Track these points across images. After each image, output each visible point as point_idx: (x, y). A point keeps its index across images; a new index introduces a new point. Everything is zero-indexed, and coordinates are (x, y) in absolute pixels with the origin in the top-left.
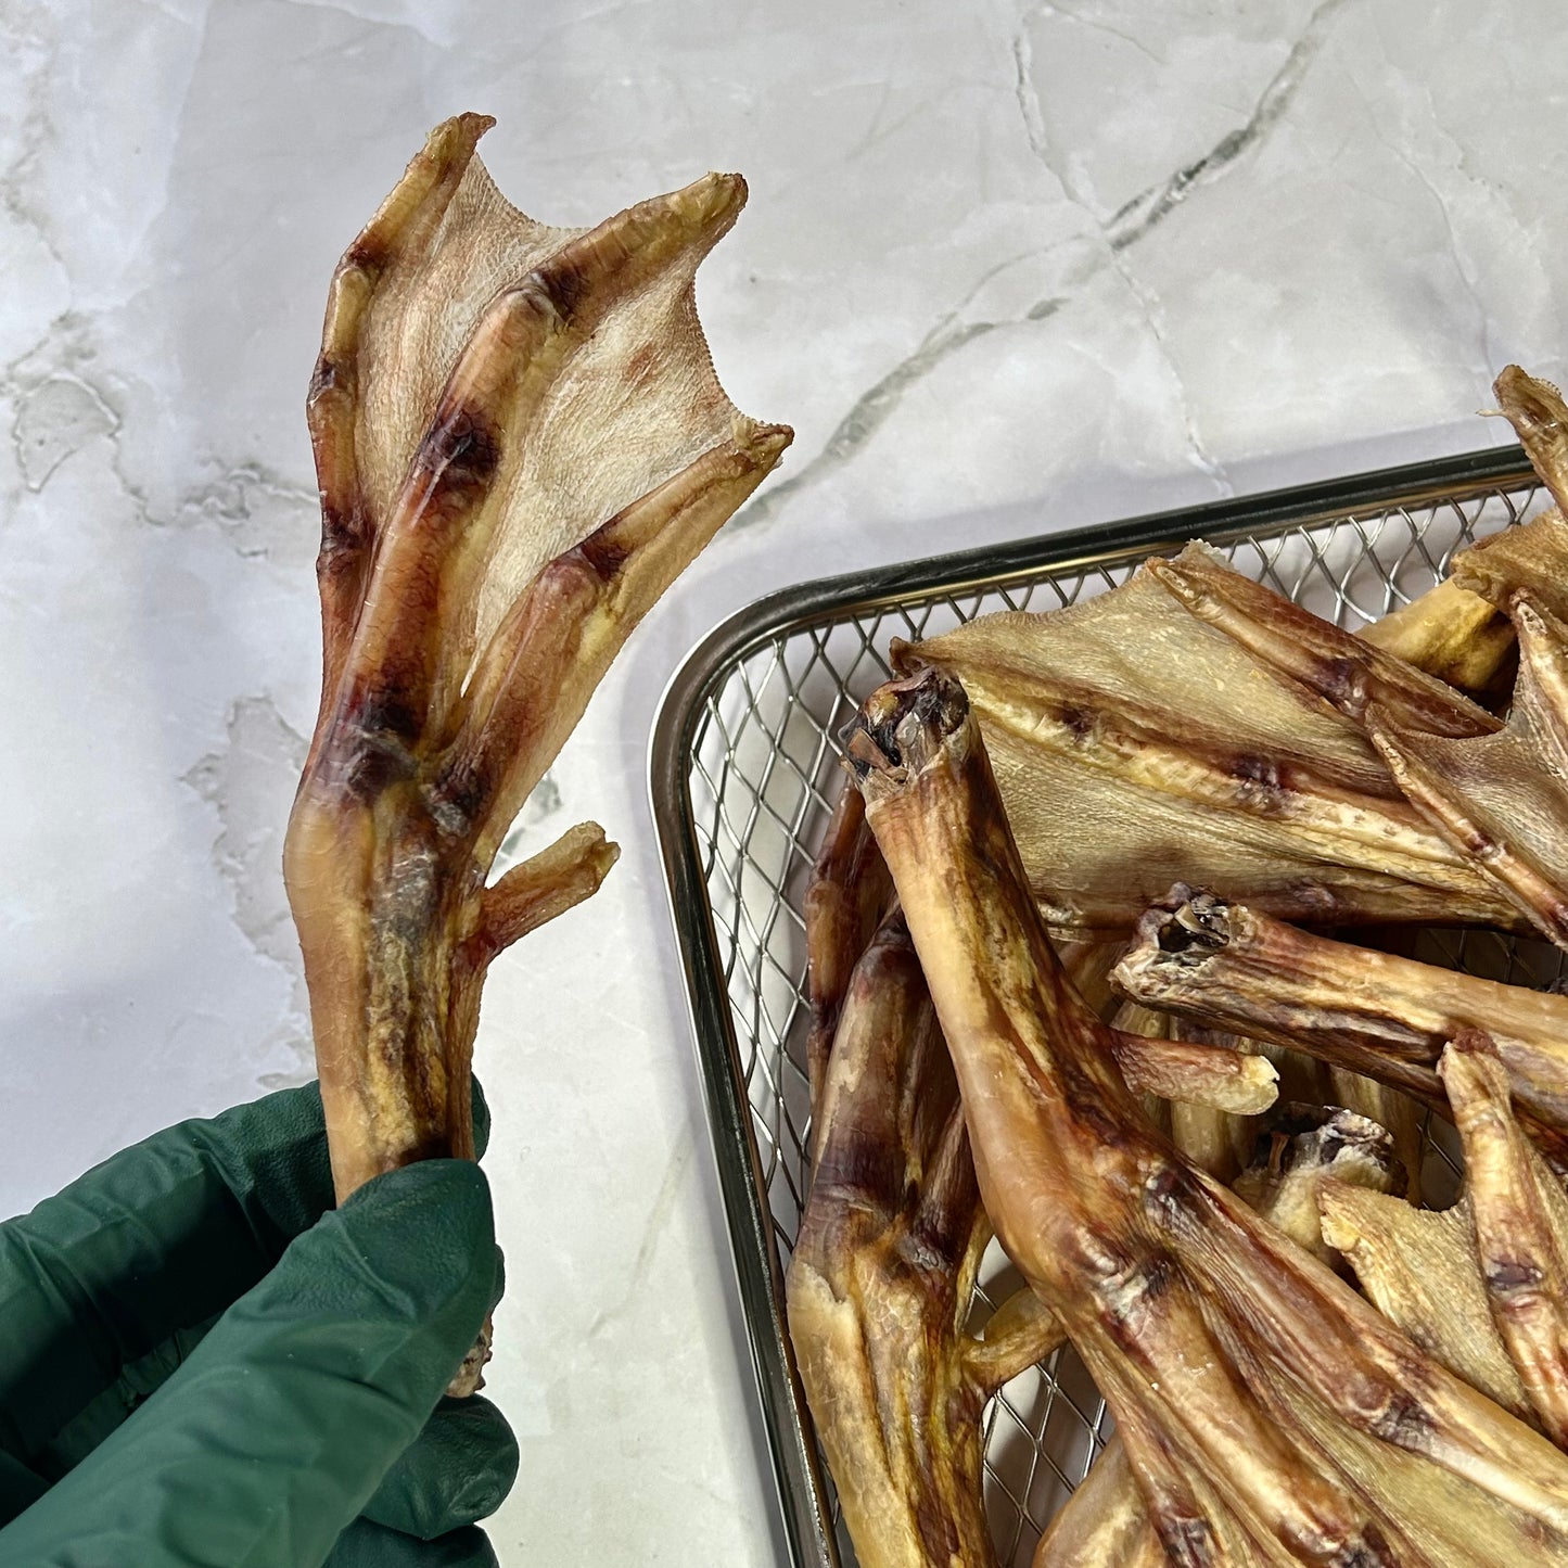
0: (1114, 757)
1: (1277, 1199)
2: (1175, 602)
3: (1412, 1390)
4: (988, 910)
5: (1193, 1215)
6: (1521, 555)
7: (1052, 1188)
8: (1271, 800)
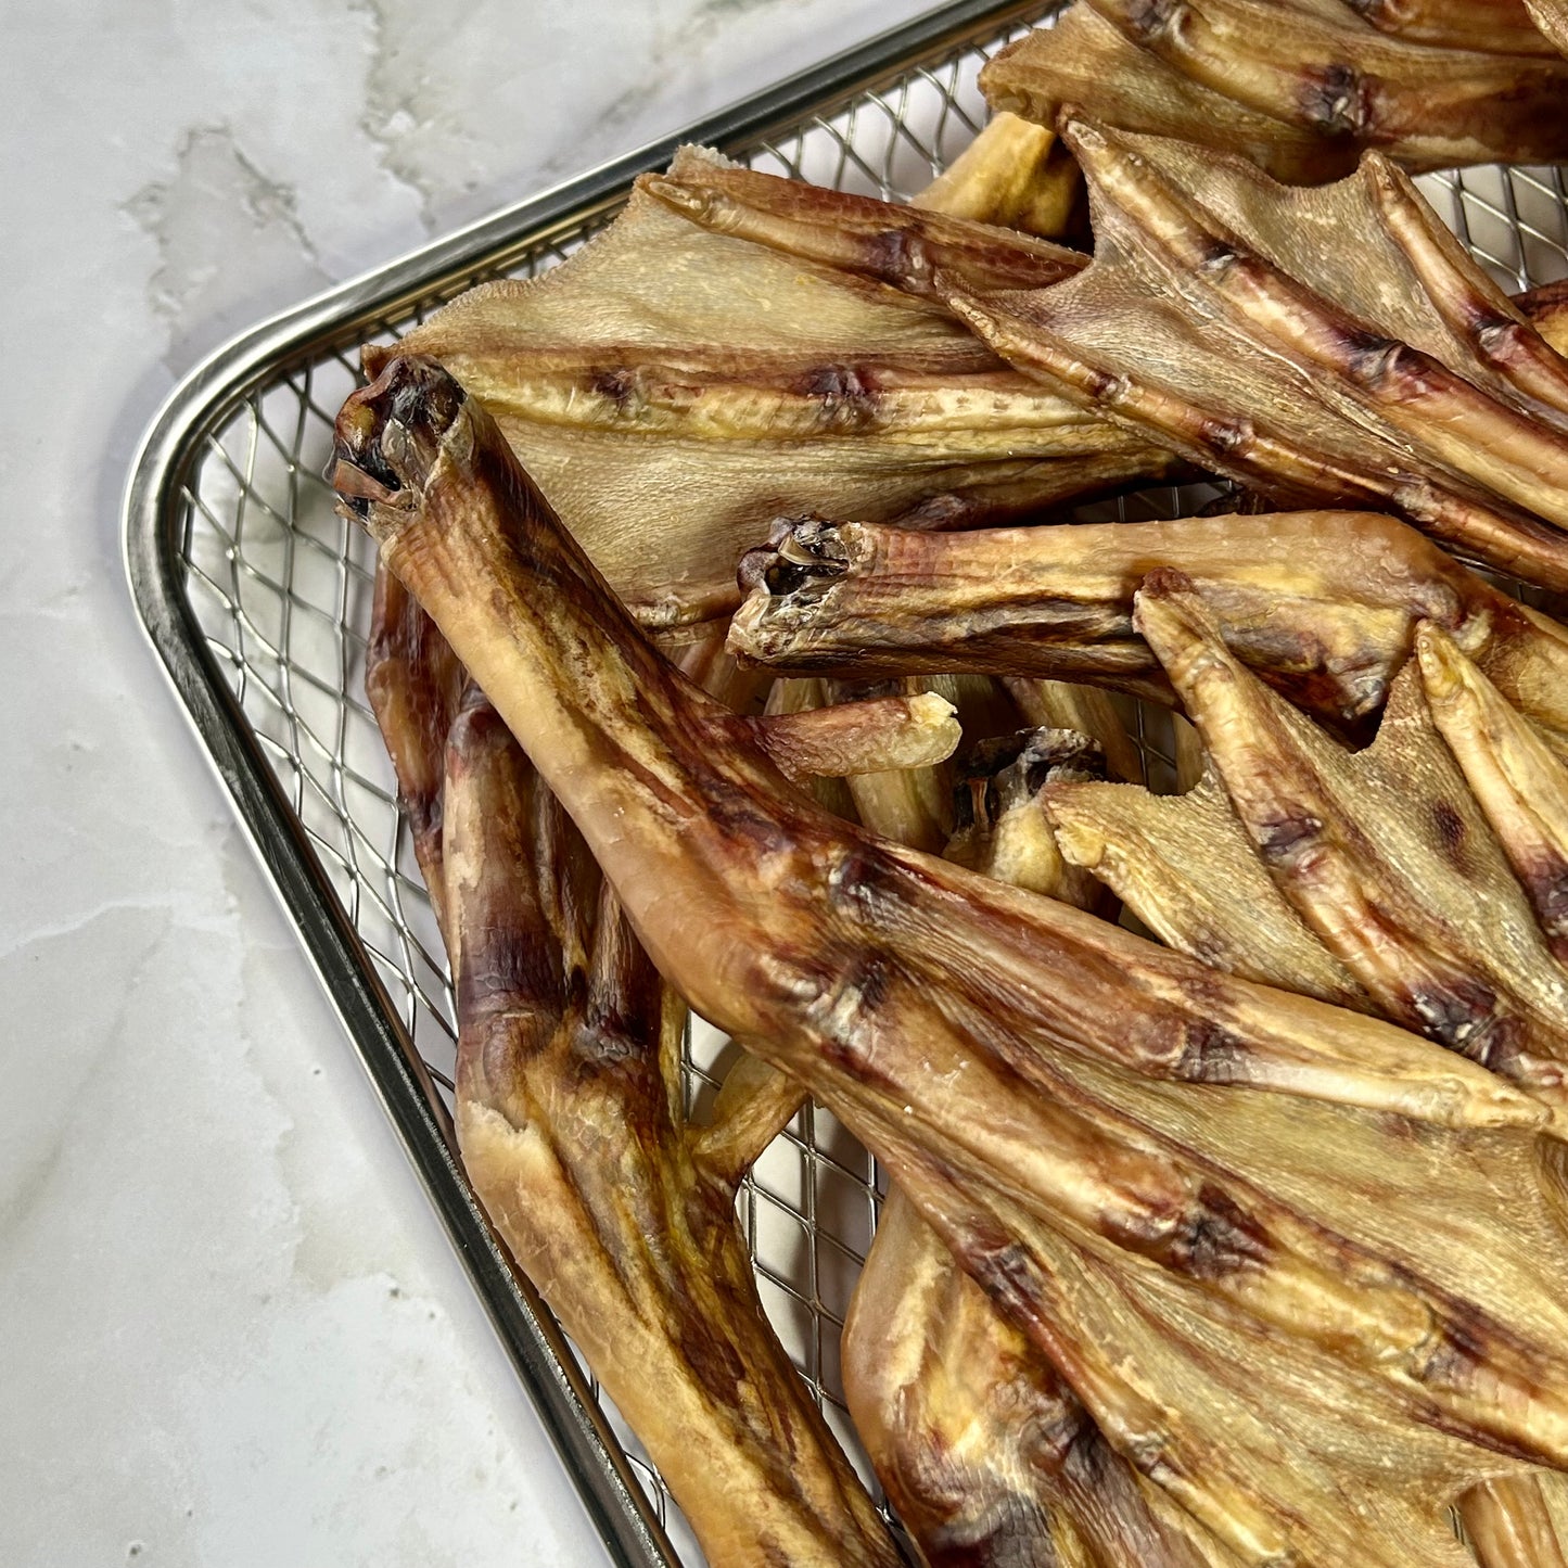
0: (671, 416)
1: (995, 852)
2: (685, 223)
3: (1208, 1014)
4: (556, 625)
5: (895, 896)
6: (1055, 61)
7: (717, 921)
8: (860, 411)
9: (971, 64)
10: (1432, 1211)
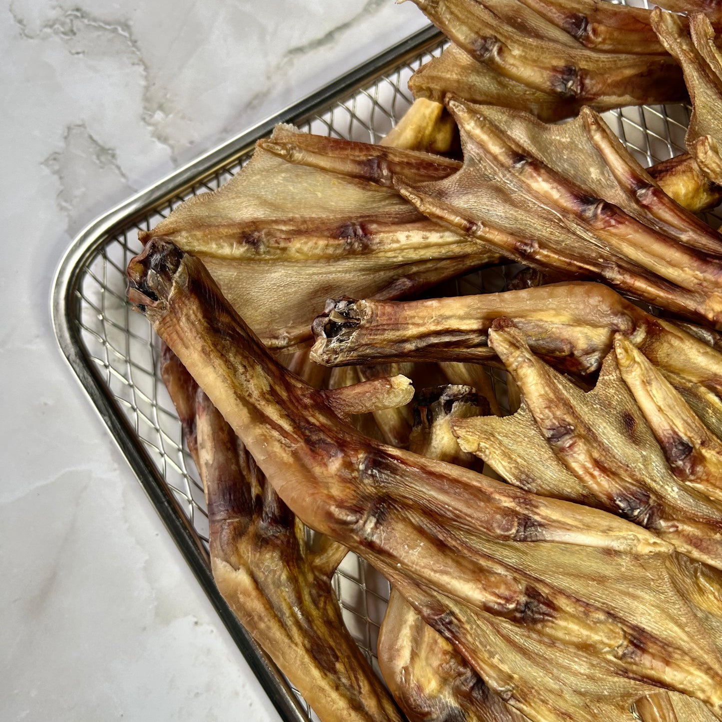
0: (278, 251)
1: (431, 439)
2: (280, 160)
3: (526, 512)
4: (232, 359)
5: (388, 472)
6: (442, 72)
7: (311, 492)
8: (363, 244)
9: (406, 73)
10: (623, 587)
